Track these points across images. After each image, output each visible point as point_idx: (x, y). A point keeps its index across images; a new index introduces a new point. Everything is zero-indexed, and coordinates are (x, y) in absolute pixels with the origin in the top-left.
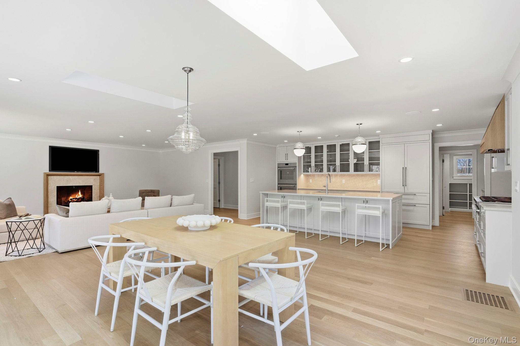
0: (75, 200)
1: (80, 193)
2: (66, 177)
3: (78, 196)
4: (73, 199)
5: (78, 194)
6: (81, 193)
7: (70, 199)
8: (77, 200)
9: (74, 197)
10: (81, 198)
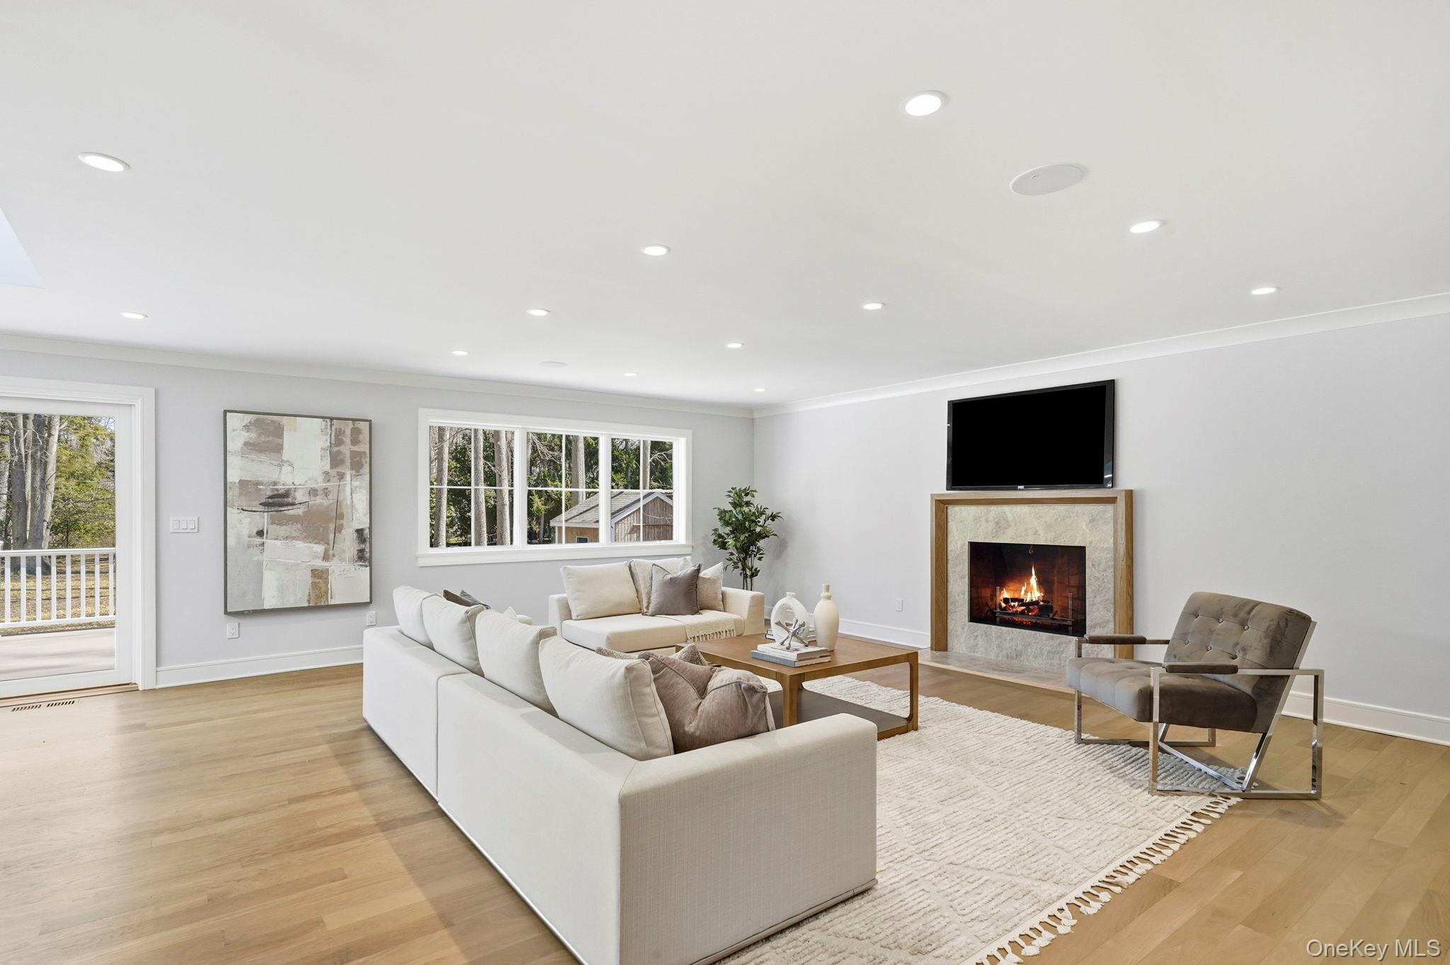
0: (1019, 606)
1: (1033, 581)
2: (993, 508)
3: (1026, 592)
4: (1014, 600)
5: (1029, 584)
6: (1040, 583)
7: (1002, 598)
8: (1023, 610)
9: (1016, 596)
10: (1036, 603)
